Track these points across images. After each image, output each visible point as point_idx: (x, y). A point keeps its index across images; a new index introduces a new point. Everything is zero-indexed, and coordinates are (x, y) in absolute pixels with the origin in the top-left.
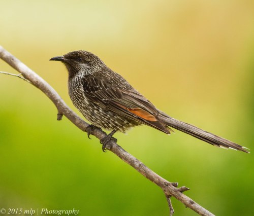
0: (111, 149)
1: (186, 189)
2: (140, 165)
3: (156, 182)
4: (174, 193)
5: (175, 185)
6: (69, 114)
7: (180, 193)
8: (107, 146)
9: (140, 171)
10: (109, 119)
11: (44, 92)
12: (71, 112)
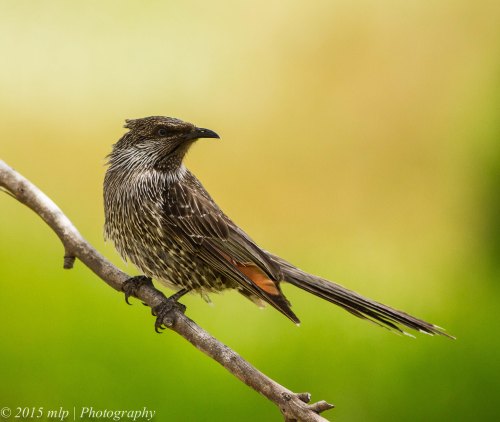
0: (174, 326)
1: (327, 407)
2: (234, 359)
3: (265, 394)
4: (301, 414)
5: (305, 399)
6: (88, 255)
7: (314, 415)
8: (165, 319)
9: (232, 370)
10: (192, 270)
11: (37, 212)
12: (92, 251)
